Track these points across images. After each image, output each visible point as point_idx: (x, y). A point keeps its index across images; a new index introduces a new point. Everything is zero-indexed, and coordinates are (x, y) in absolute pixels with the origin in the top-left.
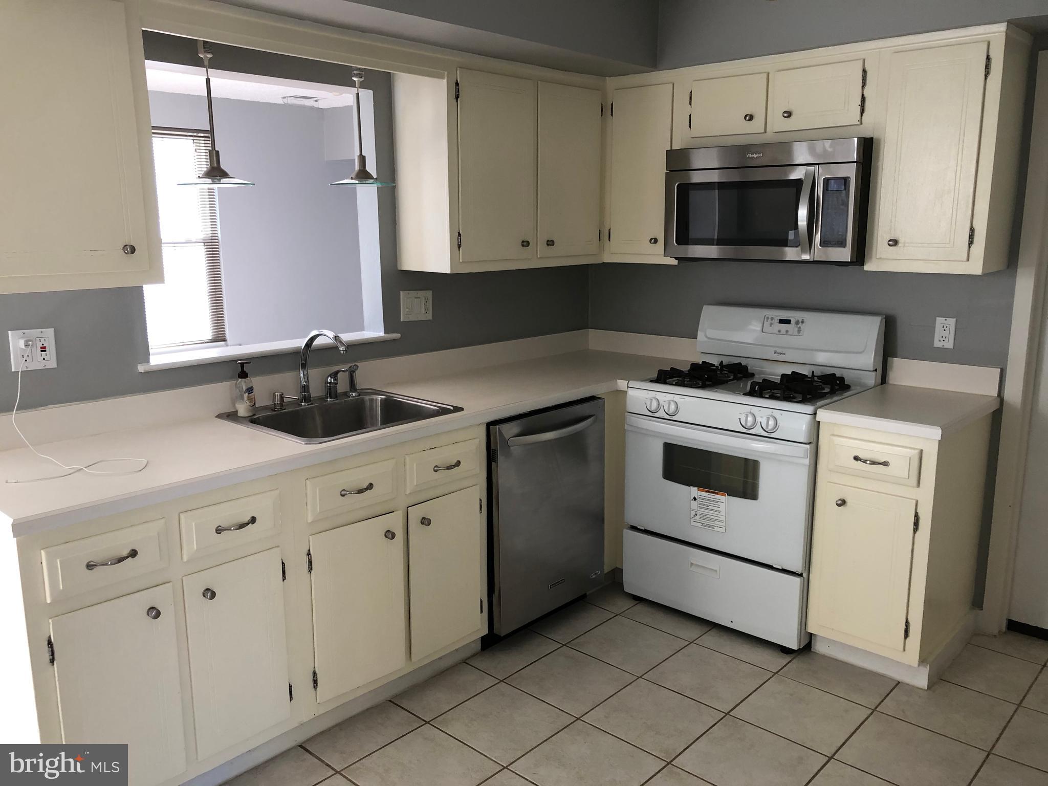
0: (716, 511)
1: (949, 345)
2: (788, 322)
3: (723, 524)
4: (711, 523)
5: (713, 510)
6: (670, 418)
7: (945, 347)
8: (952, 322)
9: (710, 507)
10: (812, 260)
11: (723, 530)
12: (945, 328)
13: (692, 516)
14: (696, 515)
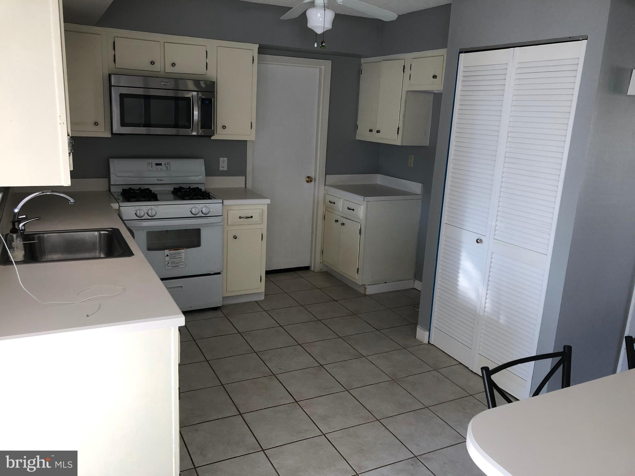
0: (180, 258)
1: (225, 169)
2: (160, 164)
3: (184, 263)
4: (177, 265)
5: (178, 258)
6: (152, 218)
7: (224, 170)
8: (226, 159)
9: (176, 257)
10: (197, 135)
11: (184, 266)
12: (224, 162)
13: (166, 264)
14: (169, 263)
